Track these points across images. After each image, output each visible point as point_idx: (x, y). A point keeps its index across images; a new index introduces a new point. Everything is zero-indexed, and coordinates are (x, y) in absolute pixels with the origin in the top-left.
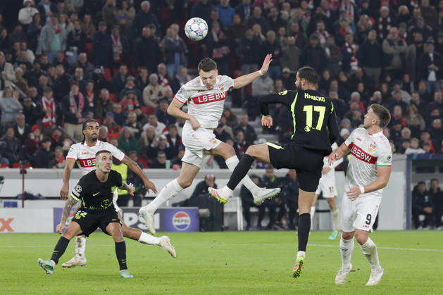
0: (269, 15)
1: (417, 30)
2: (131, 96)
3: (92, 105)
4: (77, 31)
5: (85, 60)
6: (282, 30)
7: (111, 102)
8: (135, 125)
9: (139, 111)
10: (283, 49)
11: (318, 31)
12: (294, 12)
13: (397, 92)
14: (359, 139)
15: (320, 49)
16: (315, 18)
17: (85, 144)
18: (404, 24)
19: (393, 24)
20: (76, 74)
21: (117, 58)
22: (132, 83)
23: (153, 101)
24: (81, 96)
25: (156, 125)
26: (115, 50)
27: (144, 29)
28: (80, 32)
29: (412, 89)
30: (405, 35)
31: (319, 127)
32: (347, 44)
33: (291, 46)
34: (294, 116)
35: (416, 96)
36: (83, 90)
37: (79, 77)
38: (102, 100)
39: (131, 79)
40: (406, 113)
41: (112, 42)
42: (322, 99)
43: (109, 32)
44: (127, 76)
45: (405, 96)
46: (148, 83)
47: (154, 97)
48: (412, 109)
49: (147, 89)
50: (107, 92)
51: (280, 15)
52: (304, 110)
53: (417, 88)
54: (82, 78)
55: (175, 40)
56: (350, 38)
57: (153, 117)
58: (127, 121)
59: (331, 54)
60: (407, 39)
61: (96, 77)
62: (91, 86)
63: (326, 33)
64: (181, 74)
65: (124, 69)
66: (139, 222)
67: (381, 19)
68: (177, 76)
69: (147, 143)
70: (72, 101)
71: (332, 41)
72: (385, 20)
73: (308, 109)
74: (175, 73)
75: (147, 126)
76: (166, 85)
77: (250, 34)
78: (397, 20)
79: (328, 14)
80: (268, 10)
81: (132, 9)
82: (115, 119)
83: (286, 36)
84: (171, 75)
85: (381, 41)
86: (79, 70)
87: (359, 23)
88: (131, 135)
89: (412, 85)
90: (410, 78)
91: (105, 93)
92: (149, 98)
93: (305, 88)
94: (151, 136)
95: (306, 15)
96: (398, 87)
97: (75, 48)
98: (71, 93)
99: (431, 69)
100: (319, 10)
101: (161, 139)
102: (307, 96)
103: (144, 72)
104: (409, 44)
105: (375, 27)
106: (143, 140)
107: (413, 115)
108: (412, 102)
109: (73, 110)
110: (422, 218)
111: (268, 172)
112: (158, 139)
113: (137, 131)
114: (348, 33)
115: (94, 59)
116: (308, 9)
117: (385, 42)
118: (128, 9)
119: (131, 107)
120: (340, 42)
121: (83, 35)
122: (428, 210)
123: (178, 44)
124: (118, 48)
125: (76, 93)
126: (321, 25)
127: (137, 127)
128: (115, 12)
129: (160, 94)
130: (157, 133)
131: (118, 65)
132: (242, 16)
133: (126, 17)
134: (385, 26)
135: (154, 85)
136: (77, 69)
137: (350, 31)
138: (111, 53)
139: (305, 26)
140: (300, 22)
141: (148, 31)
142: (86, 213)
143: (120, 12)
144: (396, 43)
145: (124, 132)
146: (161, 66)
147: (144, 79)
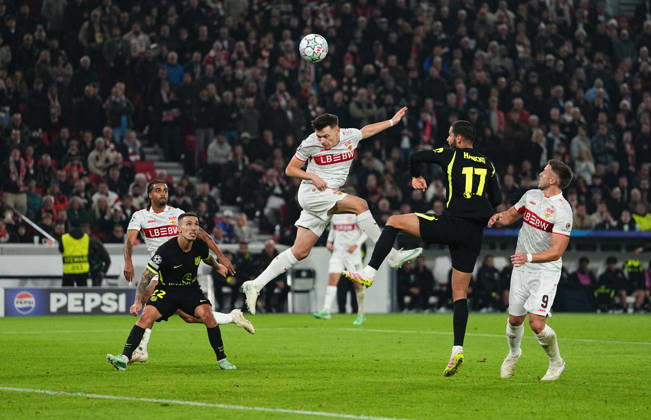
0: (223, 74)
1: (386, 91)
2: (76, 162)
3: (32, 172)
4: (9, 89)
5: (20, 122)
6: (239, 91)
7: (54, 169)
8: (83, 195)
9: (87, 179)
10: (242, 111)
11: (277, 92)
12: (248, 72)
13: (369, 160)
14: (532, 203)
15: (281, 112)
16: (273, 77)
17: (151, 210)
18: (372, 85)
19: (359, 85)
20: (13, 137)
21: (56, 120)
22: (75, 147)
23: (100, 168)
24: (22, 161)
25: (107, 195)
26: (53, 111)
27: (87, 88)
28: (12, 90)
29: (384, 158)
30: (374, 97)
31: (480, 192)
32: (310, 107)
33: (249, 108)
34: (450, 178)
35: (390, 164)
36: (24, 155)
37: (16, 139)
38: (42, 167)
39: (74, 143)
40: (381, 183)
41: (49, 102)
42: (482, 160)
43: (45, 90)
44: (68, 140)
45: (378, 165)
46: (93, 147)
47: (100, 163)
48: (388, 179)
49: (93, 154)
50: (49, 158)
51: (234, 75)
52: (463, 172)
53: (389, 156)
54: (19, 141)
55: (121, 100)
56: (314, 100)
57: (104, 186)
58: (74, 190)
59: (294, 117)
60: (375, 101)
61: (33, 141)
62: (31, 150)
63: (287, 94)
64: (129, 138)
65: (65, 132)
66: (102, 304)
67: (345, 80)
68: (125, 141)
69: (98, 215)
70: (12, 167)
71: (294, 103)
72: (350, 80)
73: (468, 171)
74: (122, 138)
75: (96, 197)
76: (112, 150)
77: (204, 95)
78: (364, 80)
79: (286, 73)
80: (221, 69)
81: (69, 66)
82: (61, 189)
83: (243, 97)
84: (117, 139)
85: (347, 103)
86: (16, 132)
87: (322, 84)
88: (80, 207)
89: (383, 152)
90: (382, 145)
91: (47, 159)
92: (95, 165)
93: (461, 146)
94: (103, 208)
95: (262, 74)
96: (369, 154)
97: (7, 109)
98: (11, 159)
99: (405, 135)
100: (278, 69)
101: (116, 211)
102: (466, 155)
103: (88, 136)
104: (379, 107)
105: (339, 88)
106: (94, 212)
107: (389, 187)
108: (386, 171)
109: (14, 178)
110: (407, 299)
111: (241, 248)
112: (112, 211)
113: (85, 201)
114: (312, 95)
115: (30, 122)
116: (263, 68)
117: (352, 106)
118: (64, 66)
119: (76, 175)
120: (303, 103)
121: (16, 94)
122: (415, 291)
123: (125, 105)
124: (56, 108)
125: (17, 158)
126: (281, 85)
127: (86, 197)
128: (50, 69)
129: (107, 160)
130: (110, 204)
131: (57, 128)
132: (193, 74)
133: (62, 74)
134: (350, 88)
135: (100, 150)
136: (14, 131)
137: (313, 91)
138: (48, 114)
139: (262, 87)
140: (257, 81)
141: (91, 90)
142: (164, 293)
143: (55, 69)
144: (364, 106)
145: (72, 204)
146: (106, 129)
147: (89, 144)
